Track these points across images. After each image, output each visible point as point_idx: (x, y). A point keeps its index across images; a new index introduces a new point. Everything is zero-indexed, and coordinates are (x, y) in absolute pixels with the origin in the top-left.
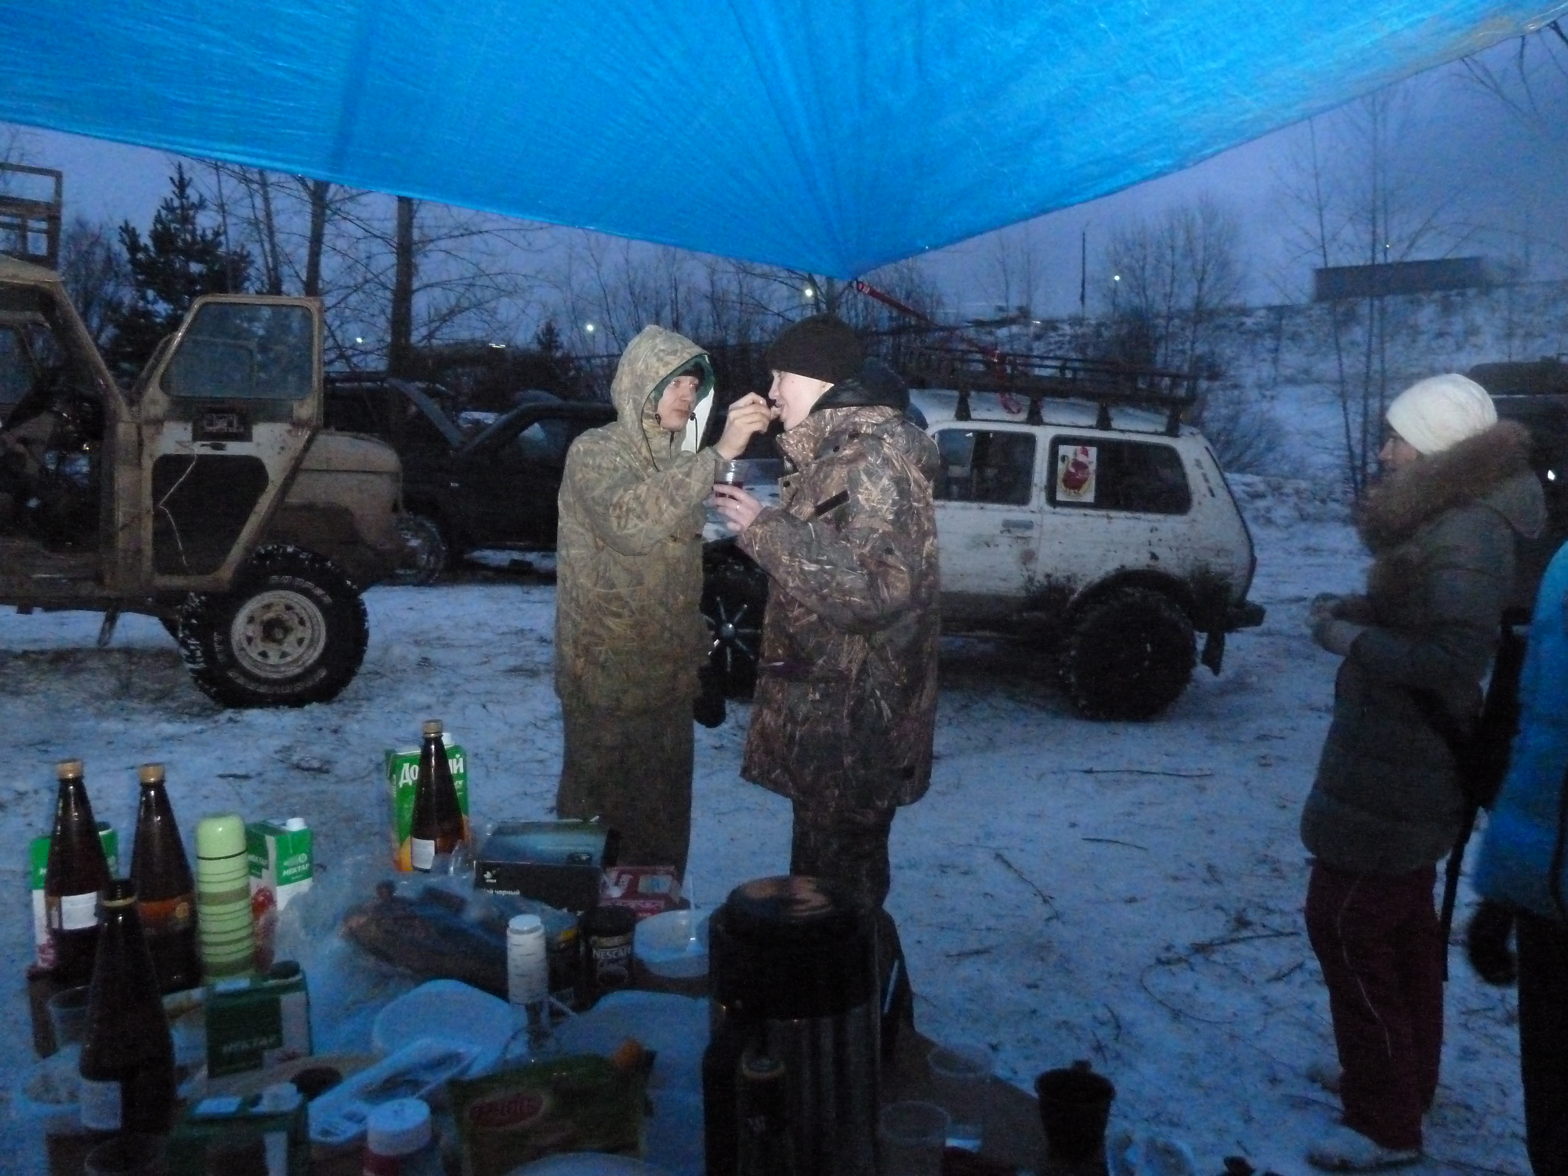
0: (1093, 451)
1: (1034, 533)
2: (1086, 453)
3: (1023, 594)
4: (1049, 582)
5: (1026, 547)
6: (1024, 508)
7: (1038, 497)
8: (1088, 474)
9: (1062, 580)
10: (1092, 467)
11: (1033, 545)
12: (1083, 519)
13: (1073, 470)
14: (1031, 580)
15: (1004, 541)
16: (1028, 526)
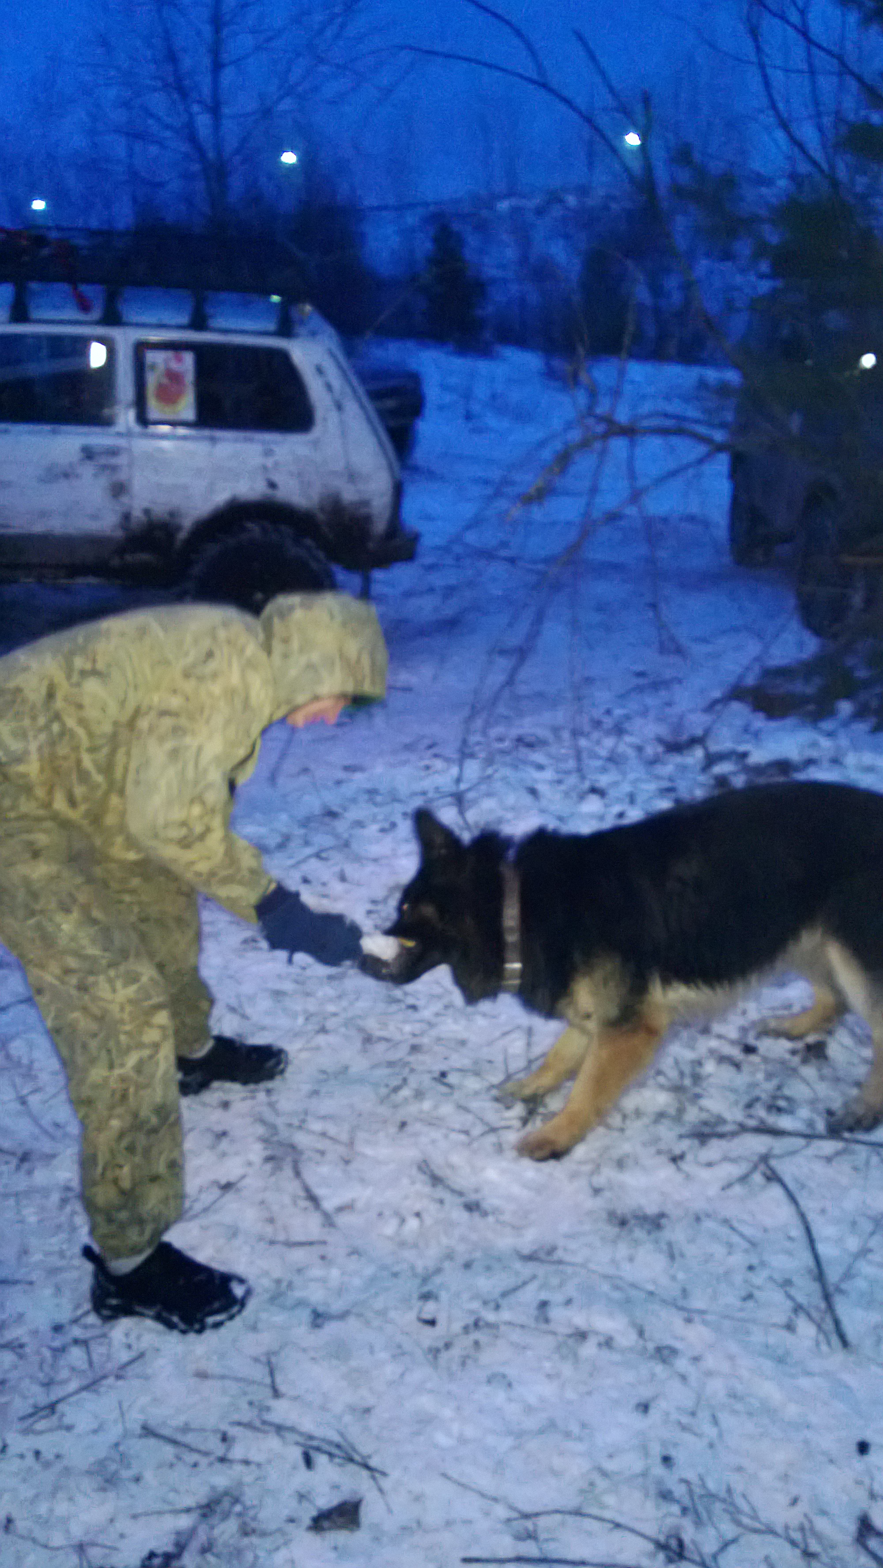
0: (188, 359)
1: (121, 460)
2: (180, 360)
4: (150, 519)
5: (114, 478)
6: (107, 430)
7: (127, 417)
8: (184, 384)
9: (164, 516)
10: (189, 377)
11: (122, 476)
12: (180, 441)
13: (166, 381)
15: (87, 471)
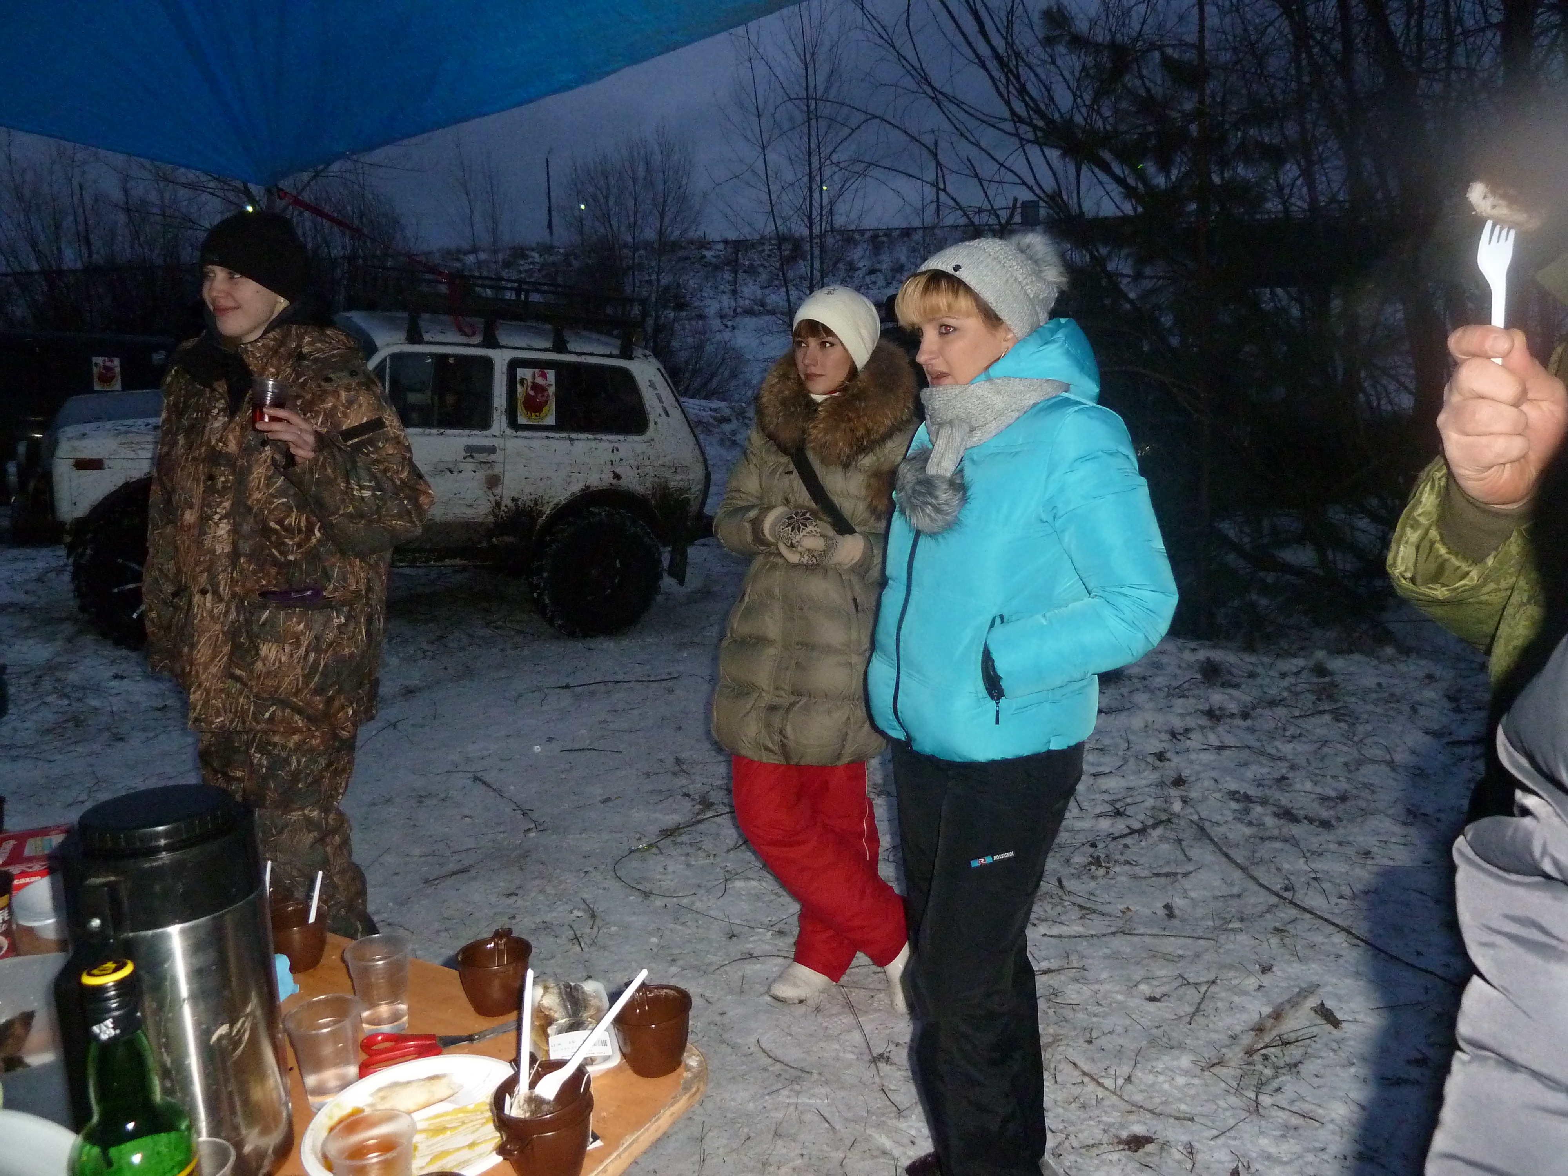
0: (551, 374)
1: (497, 457)
2: (544, 376)
3: (491, 519)
4: (517, 505)
5: (490, 472)
6: (485, 433)
7: (499, 422)
8: (548, 396)
9: (529, 503)
10: (552, 390)
11: (497, 470)
12: (546, 441)
13: (532, 393)
14: (498, 504)
15: (468, 466)
16: (492, 450)
